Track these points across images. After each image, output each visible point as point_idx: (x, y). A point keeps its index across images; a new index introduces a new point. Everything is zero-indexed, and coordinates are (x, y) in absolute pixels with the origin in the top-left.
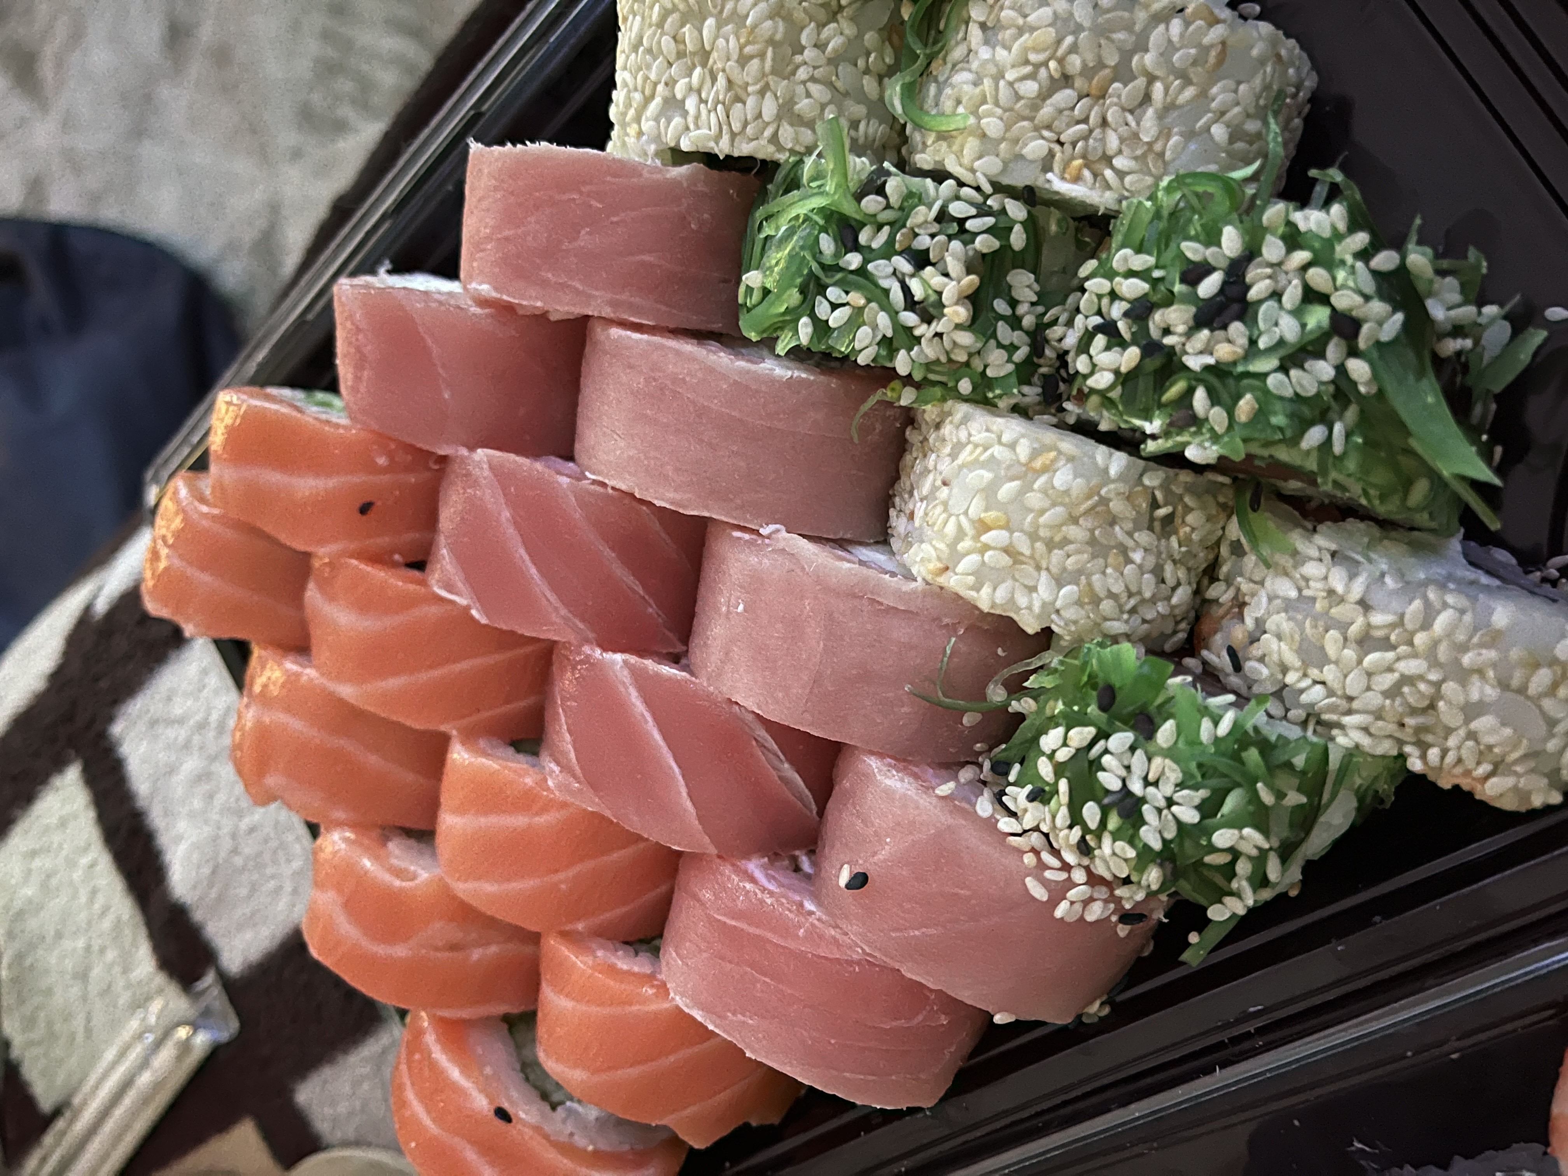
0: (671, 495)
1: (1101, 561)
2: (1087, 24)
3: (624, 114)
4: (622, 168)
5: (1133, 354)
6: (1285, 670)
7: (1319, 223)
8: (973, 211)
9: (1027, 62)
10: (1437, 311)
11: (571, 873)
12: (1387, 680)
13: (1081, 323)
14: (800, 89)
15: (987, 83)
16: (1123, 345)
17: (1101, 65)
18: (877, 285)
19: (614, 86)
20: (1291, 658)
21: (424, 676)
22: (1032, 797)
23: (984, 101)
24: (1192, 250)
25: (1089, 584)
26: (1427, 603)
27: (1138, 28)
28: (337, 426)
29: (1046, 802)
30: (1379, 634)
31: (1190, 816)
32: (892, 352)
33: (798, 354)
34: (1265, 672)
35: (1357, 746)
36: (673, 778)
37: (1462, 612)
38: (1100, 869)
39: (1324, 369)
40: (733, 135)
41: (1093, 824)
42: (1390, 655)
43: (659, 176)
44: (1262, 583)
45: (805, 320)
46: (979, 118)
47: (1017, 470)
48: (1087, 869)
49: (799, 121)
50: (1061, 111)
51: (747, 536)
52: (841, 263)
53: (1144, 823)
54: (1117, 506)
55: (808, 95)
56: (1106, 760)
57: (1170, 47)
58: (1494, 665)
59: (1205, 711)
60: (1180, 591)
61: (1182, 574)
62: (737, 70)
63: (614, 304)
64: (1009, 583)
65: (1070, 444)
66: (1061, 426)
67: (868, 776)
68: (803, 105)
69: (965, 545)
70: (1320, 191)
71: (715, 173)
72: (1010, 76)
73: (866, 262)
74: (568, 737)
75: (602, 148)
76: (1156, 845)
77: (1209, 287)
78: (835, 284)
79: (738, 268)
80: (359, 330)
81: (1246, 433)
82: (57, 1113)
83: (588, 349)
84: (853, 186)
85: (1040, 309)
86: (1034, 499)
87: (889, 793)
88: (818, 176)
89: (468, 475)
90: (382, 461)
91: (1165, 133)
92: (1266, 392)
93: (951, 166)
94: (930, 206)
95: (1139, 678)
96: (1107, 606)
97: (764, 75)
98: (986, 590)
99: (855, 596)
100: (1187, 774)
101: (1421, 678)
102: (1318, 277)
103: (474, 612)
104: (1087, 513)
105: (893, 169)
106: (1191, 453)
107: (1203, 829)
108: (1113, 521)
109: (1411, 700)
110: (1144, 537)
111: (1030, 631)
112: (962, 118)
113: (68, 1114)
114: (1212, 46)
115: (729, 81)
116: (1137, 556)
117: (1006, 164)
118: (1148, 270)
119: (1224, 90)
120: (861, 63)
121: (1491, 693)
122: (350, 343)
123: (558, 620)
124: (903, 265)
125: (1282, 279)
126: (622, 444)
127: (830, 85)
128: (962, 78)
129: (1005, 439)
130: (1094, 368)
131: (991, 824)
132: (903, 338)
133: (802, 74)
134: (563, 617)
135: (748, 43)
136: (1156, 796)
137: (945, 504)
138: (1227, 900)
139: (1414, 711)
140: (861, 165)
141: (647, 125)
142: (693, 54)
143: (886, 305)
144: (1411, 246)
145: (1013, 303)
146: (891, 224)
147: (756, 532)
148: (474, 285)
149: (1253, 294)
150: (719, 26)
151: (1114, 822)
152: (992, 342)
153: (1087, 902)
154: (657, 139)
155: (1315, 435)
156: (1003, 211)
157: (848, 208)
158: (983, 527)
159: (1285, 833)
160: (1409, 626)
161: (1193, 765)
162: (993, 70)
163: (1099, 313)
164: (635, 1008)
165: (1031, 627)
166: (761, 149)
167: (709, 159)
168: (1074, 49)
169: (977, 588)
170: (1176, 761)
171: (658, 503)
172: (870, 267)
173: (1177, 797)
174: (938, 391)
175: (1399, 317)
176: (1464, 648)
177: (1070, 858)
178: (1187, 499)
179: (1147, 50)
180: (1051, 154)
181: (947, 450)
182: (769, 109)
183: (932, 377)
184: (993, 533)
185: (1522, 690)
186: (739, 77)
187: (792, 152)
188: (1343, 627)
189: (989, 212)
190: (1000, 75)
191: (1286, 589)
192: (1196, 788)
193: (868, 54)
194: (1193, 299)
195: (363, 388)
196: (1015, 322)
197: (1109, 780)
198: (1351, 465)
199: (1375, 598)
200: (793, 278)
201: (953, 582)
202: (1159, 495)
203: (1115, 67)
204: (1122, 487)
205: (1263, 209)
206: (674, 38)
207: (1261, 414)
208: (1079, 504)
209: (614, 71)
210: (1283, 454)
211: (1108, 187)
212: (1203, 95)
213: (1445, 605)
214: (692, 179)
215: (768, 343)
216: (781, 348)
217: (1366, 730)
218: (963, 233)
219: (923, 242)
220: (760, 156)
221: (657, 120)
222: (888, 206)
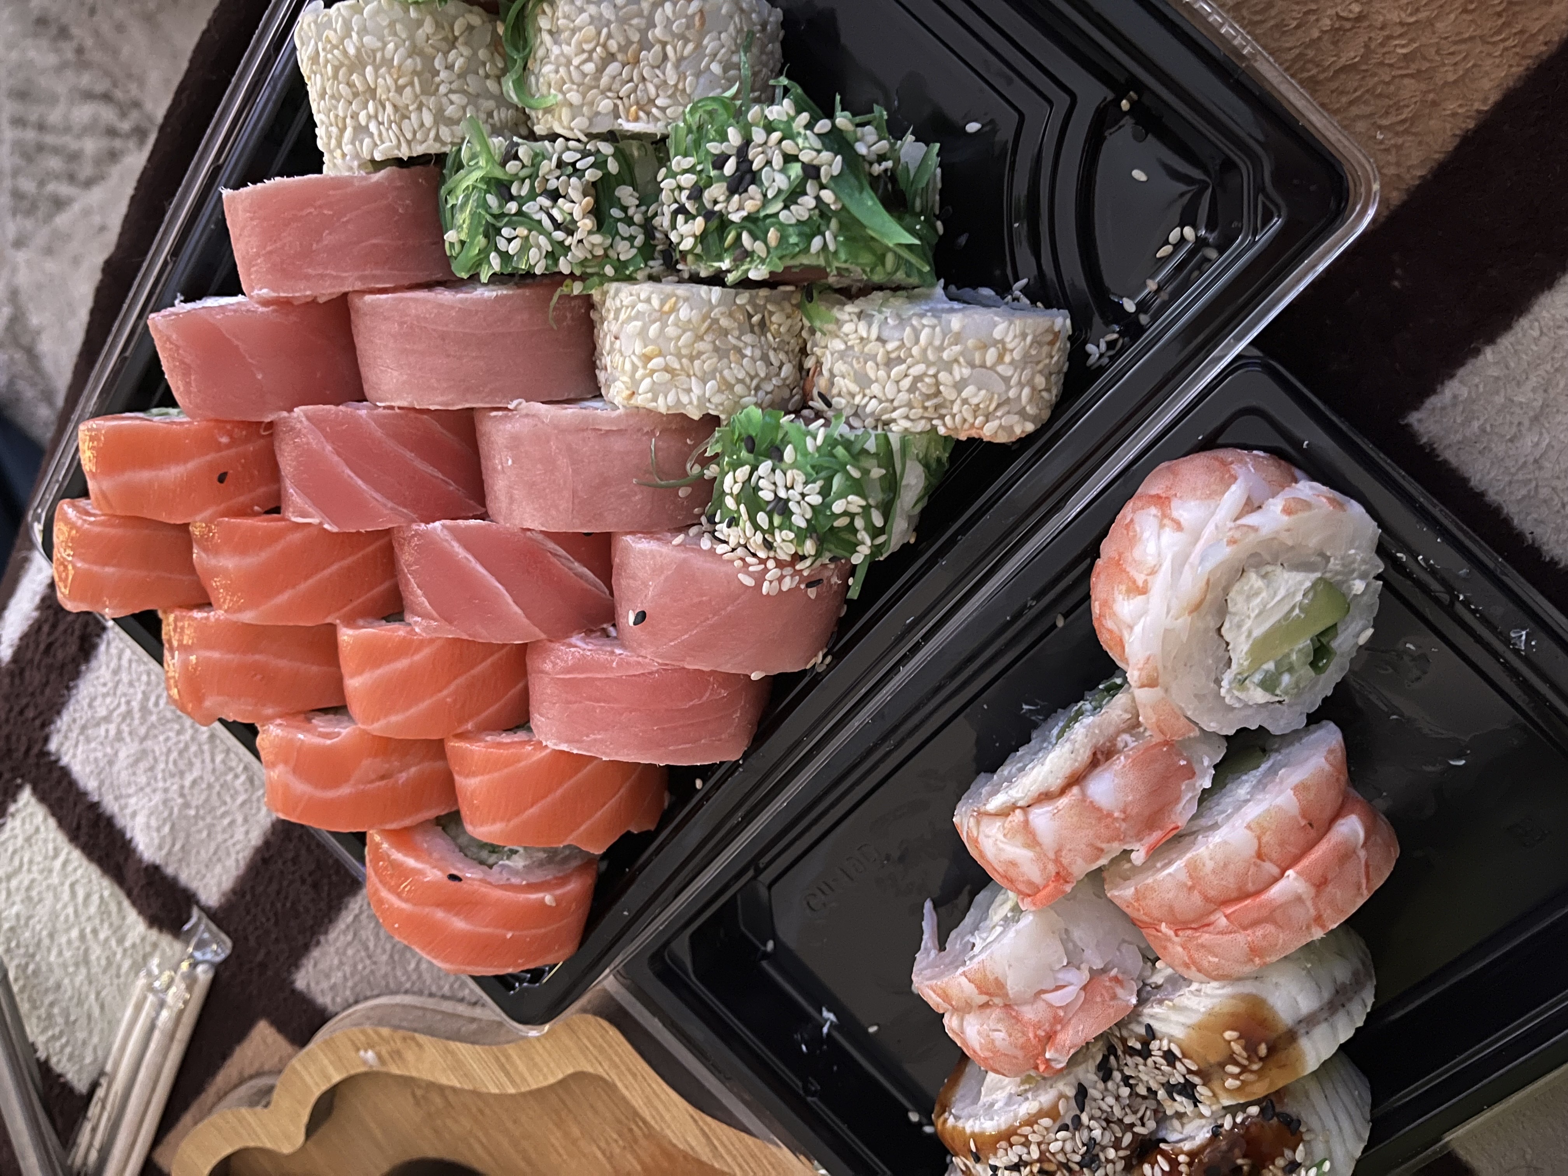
0: (440, 399)
1: (725, 360)
2: (613, 18)
3: (329, 144)
4: (338, 183)
5: (700, 220)
6: (853, 396)
7: (779, 113)
8: (579, 156)
9: (583, 51)
10: (861, 149)
11: (452, 687)
12: (906, 383)
13: (667, 210)
14: (444, 100)
15: (562, 70)
16: (694, 218)
17: (629, 43)
18: (532, 219)
19: (315, 125)
20: (854, 388)
21: (303, 587)
22: (729, 526)
23: (564, 83)
24: (714, 148)
25: (723, 378)
26: (914, 328)
27: (646, 13)
28: (181, 423)
29: (737, 525)
30: (893, 355)
31: (816, 500)
32: (556, 261)
33: (497, 279)
34: (843, 401)
35: (906, 429)
36: (498, 594)
37: (933, 327)
38: (783, 556)
39: (809, 201)
40: (409, 143)
41: (765, 526)
42: (904, 366)
43: (364, 183)
44: (826, 347)
45: (493, 255)
46: (564, 94)
47: (656, 315)
48: (775, 558)
49: (452, 122)
50: (614, 78)
51: (500, 413)
52: (506, 211)
53: (792, 513)
54: (724, 322)
55: (452, 103)
56: (762, 483)
57: (669, 23)
58: (962, 353)
59: (809, 433)
60: (784, 369)
61: (782, 356)
62: (397, 96)
63: (362, 278)
64: (674, 391)
65: (682, 290)
66: (681, 281)
67: (627, 548)
68: (450, 111)
69: (638, 375)
70: (779, 92)
71: (405, 170)
72: (576, 61)
73: (520, 206)
74: (419, 592)
75: (321, 172)
76: (803, 524)
77: (730, 167)
78: (506, 225)
79: (441, 231)
80: (178, 347)
81: (780, 253)
82: (94, 1086)
83: (353, 316)
84: (497, 158)
85: (643, 208)
86: (671, 331)
87: (642, 553)
88: (474, 156)
89: (292, 429)
90: (224, 440)
91: (682, 77)
92: (781, 224)
93: (559, 130)
94: (550, 159)
95: (765, 425)
96: (739, 389)
97: (417, 97)
98: (661, 400)
99: (583, 430)
100: (807, 474)
101: (925, 374)
102: (787, 145)
103: (326, 526)
104: (707, 331)
105: (520, 141)
106: (753, 275)
107: (826, 505)
108: (726, 332)
109: (924, 390)
110: (748, 338)
111: (696, 418)
112: (554, 97)
113: (104, 1082)
114: (694, 14)
115: (395, 106)
116: (748, 352)
117: (590, 120)
118: (694, 166)
119: (713, 40)
120: (481, 72)
121: (966, 372)
122: (174, 358)
123: (386, 512)
124: (545, 202)
125: (770, 152)
126: (396, 373)
127: (464, 92)
128: (547, 69)
129: (642, 297)
130: (682, 237)
131: (712, 551)
132: (558, 247)
133: (443, 89)
134: (391, 509)
135: (399, 77)
136: (794, 494)
137: (620, 351)
138: (859, 548)
139: (928, 397)
140: (498, 143)
141: (347, 148)
142: (364, 92)
143: (542, 231)
144: (838, 113)
145: (625, 209)
146: (530, 177)
147: (506, 409)
148: (256, 292)
149: (755, 167)
150: (376, 70)
151: (777, 521)
152: (618, 238)
153: (781, 579)
154: (357, 156)
155: (817, 243)
156: (598, 151)
157: (498, 173)
158: (647, 359)
159: (880, 496)
160: (908, 345)
161: (809, 468)
162: (563, 60)
163: (676, 201)
164: (523, 764)
165: (696, 415)
166: (429, 147)
167: (399, 162)
168: (609, 36)
169: (655, 399)
170: (798, 469)
171: (432, 408)
172: (524, 208)
173: (806, 491)
174: (596, 279)
175: (839, 158)
176: (941, 349)
177: (762, 554)
178: (769, 307)
179: (655, 26)
180: (616, 106)
181: (612, 316)
182: (428, 118)
183: (589, 270)
184: (654, 361)
185: (983, 366)
186: (401, 101)
187: (453, 144)
188: (874, 357)
189: (590, 154)
190: (569, 63)
191: (837, 345)
192: (814, 482)
193: (484, 64)
194: (722, 178)
195: (194, 389)
196: (629, 221)
197: (766, 495)
198: (843, 256)
199: (885, 335)
200: (477, 229)
201: (640, 400)
202: (749, 308)
203: (640, 42)
204: (722, 309)
205: (747, 111)
206: (348, 84)
207: (783, 239)
208: (700, 326)
209: (311, 115)
210: (805, 260)
211: (657, 120)
212: (699, 46)
213: (924, 326)
214: (388, 178)
215: (474, 278)
216: (484, 278)
217: (907, 417)
218: (577, 172)
219: (553, 184)
220: (432, 152)
221: (353, 143)
222: (524, 166)
